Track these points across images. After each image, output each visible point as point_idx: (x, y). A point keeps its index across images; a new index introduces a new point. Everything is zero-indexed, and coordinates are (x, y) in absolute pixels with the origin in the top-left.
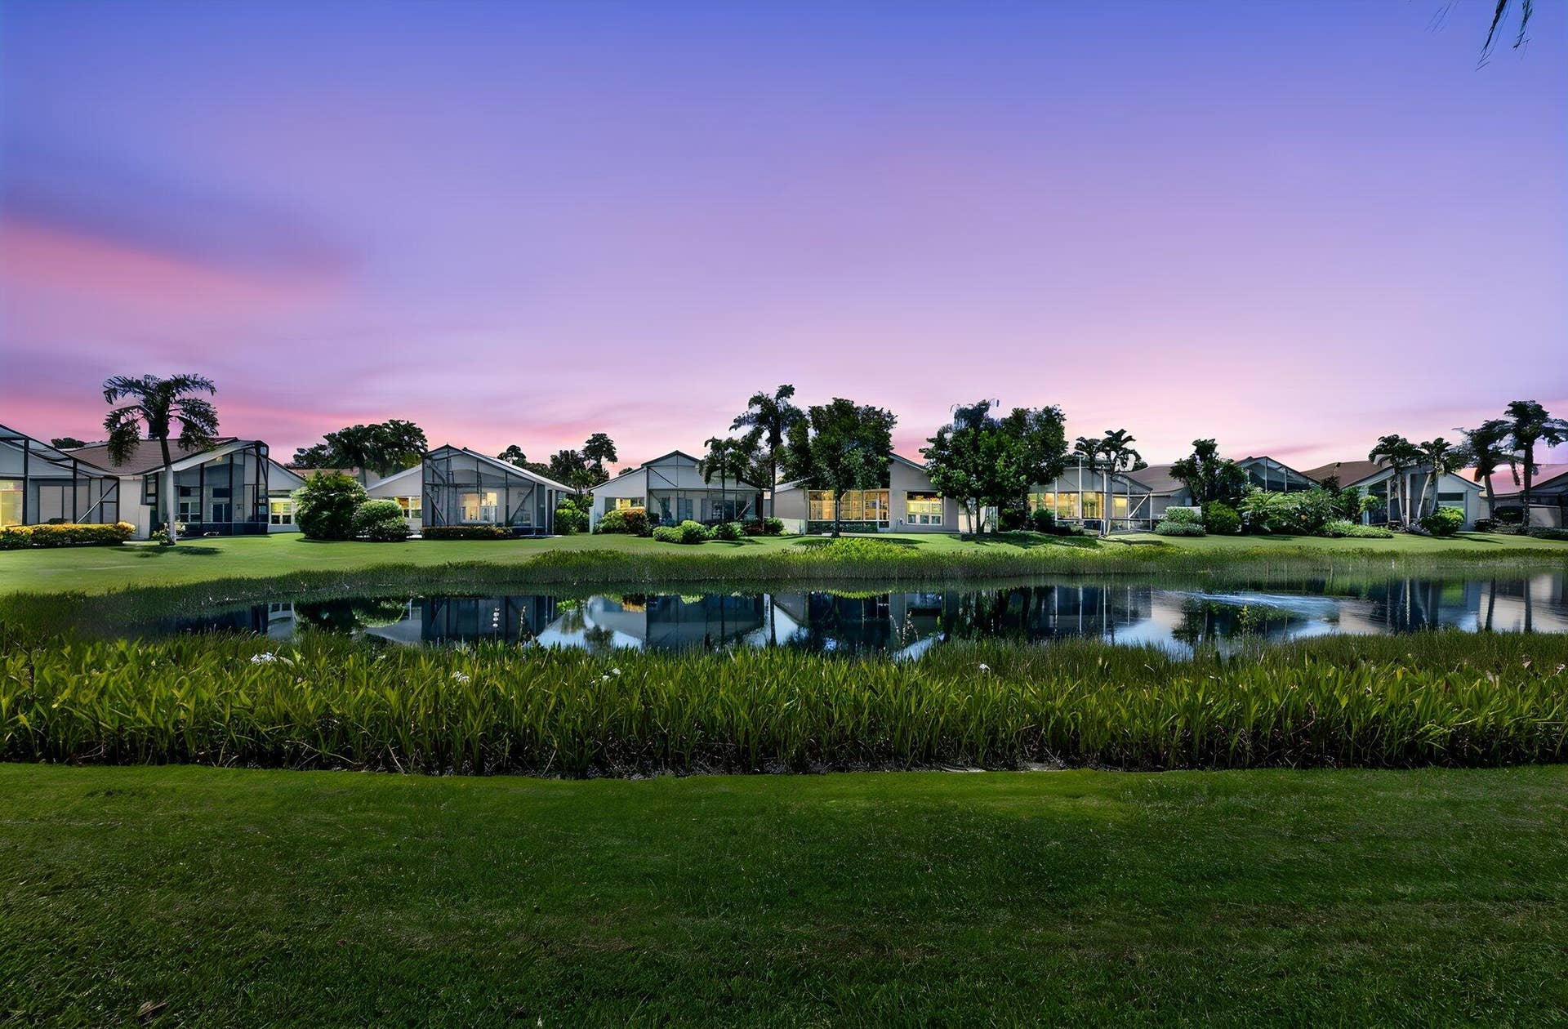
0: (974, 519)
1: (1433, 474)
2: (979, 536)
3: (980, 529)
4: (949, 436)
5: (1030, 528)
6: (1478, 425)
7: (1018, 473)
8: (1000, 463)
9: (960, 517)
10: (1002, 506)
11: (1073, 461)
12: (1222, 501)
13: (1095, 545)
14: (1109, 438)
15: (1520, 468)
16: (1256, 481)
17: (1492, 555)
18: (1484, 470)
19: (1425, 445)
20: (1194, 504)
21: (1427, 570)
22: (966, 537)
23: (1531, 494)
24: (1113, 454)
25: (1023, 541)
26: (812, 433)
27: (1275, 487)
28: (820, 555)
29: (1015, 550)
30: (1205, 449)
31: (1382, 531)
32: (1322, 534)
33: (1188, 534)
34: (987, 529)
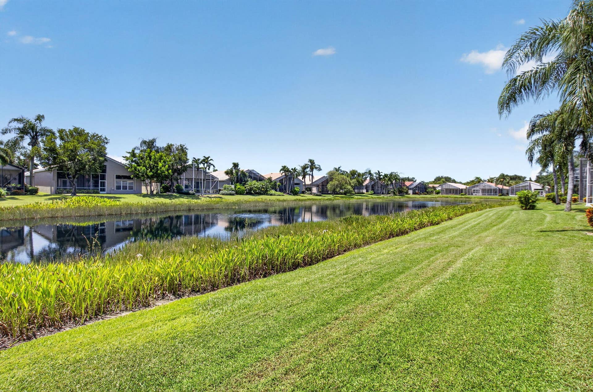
0: (149, 188)
1: (294, 178)
2: (152, 195)
3: (152, 192)
4: (137, 152)
5: (174, 192)
6: (303, 165)
7: (168, 170)
8: (160, 165)
9: (142, 187)
10: (162, 183)
11: (190, 167)
12: (241, 183)
13: (198, 198)
14: (204, 159)
15: (311, 177)
16: (250, 177)
17: (305, 200)
18: (304, 177)
19: (292, 169)
20: (232, 184)
21: (292, 205)
22: (145, 196)
23: (313, 184)
24: (206, 165)
25: (170, 197)
26: (58, 142)
27: (255, 179)
28: (61, 204)
29: (167, 201)
30: (236, 165)
31: (282, 193)
32: (267, 194)
33: (231, 194)
34: (155, 192)
